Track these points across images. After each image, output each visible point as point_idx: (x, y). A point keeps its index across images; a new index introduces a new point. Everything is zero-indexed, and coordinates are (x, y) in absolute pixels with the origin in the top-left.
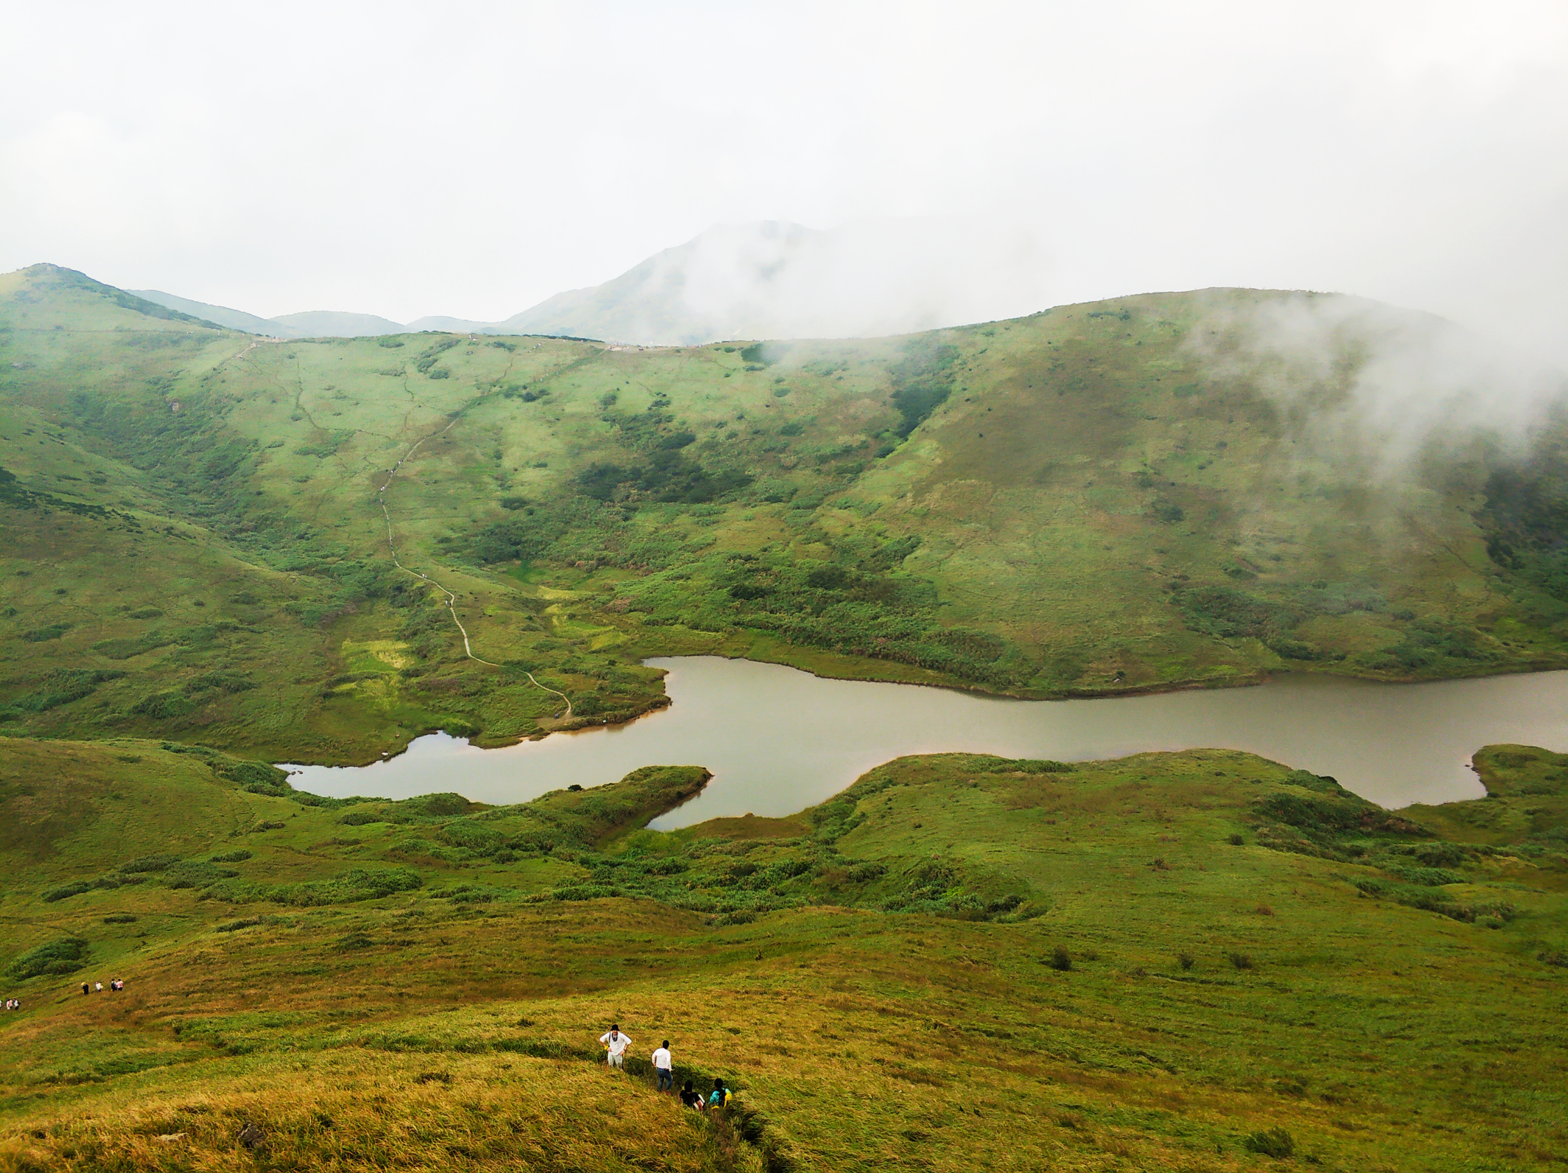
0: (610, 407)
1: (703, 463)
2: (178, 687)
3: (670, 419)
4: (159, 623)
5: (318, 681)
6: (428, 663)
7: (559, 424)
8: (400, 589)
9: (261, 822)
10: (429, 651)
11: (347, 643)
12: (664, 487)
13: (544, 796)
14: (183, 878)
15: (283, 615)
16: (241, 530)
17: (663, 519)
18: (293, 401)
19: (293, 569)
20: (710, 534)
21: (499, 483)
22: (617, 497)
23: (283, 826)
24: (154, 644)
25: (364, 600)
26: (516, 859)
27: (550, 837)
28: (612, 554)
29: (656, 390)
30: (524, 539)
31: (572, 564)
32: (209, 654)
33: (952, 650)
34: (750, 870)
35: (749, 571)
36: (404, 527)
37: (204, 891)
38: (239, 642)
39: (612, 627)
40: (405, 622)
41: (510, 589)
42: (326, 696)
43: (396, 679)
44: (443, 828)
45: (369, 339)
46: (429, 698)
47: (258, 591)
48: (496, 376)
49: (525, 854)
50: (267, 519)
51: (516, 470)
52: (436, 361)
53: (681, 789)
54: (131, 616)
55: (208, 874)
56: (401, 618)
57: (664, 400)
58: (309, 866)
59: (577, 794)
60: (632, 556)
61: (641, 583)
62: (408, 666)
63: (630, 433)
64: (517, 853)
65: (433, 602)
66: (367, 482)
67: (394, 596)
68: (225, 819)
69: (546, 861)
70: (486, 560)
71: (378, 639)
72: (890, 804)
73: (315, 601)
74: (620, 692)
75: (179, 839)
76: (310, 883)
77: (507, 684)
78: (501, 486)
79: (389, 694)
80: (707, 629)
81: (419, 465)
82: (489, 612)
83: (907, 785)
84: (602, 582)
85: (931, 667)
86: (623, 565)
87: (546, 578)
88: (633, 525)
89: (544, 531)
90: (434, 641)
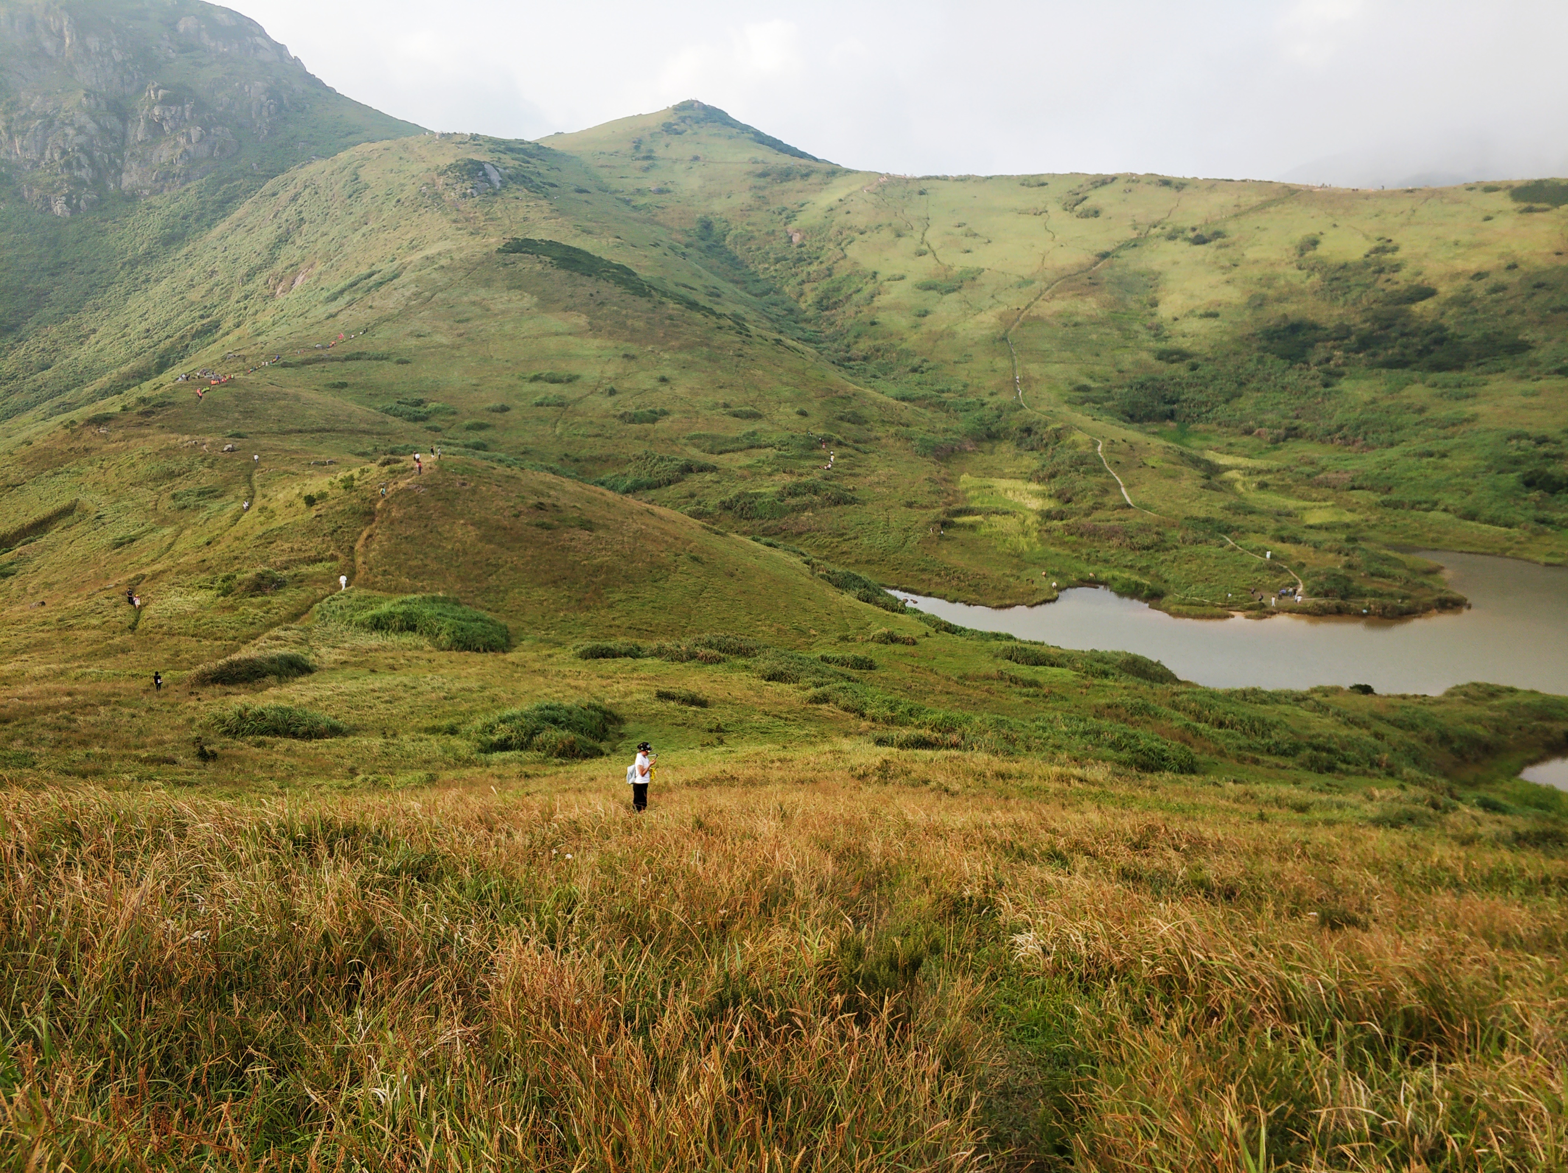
0: (1309, 254)
1: (1447, 322)
2: (772, 489)
3: (1397, 268)
4: (757, 425)
5: (934, 508)
6: (1074, 506)
7: (1237, 270)
8: (1028, 431)
9: (880, 633)
10: (1075, 495)
11: (965, 477)
12: (1385, 349)
14: (780, 668)
15: (891, 441)
16: (849, 359)
17: (1384, 388)
18: (918, 236)
19: (903, 399)
20: (1468, 409)
21: (1153, 332)
22: (1314, 359)
23: (915, 643)
24: (752, 443)
25: (983, 440)
28: (1309, 425)
29: (1378, 235)
30: (1183, 397)
31: (1249, 432)
32: (808, 463)
35: (1546, 455)
36: (1034, 369)
37: (814, 692)
38: (843, 456)
39: (1328, 504)
40: (1037, 464)
42: (945, 525)
43: (1032, 519)
45: (1008, 178)
46: (1082, 544)
47: (865, 412)
48: (1156, 217)
50: (878, 350)
51: (1176, 319)
52: (1085, 198)
54: (729, 414)
55: (819, 671)
56: (1031, 461)
57: (1390, 245)
59: (1374, 699)
60: (1340, 428)
61: (1361, 458)
62: (1046, 508)
63: (1335, 283)
65: (1074, 445)
66: (993, 320)
67: (1021, 438)
68: (833, 620)
70: (1131, 417)
71: (1003, 477)
73: (929, 431)
75: (771, 626)
77: (1196, 542)
78: (1155, 336)
79: (1026, 534)
80: (1492, 521)
81: (1058, 305)
82: (1151, 463)
84: (1298, 454)
86: (1327, 437)
87: (1213, 444)
88: (1337, 392)
89: (1210, 390)
90: (1080, 484)
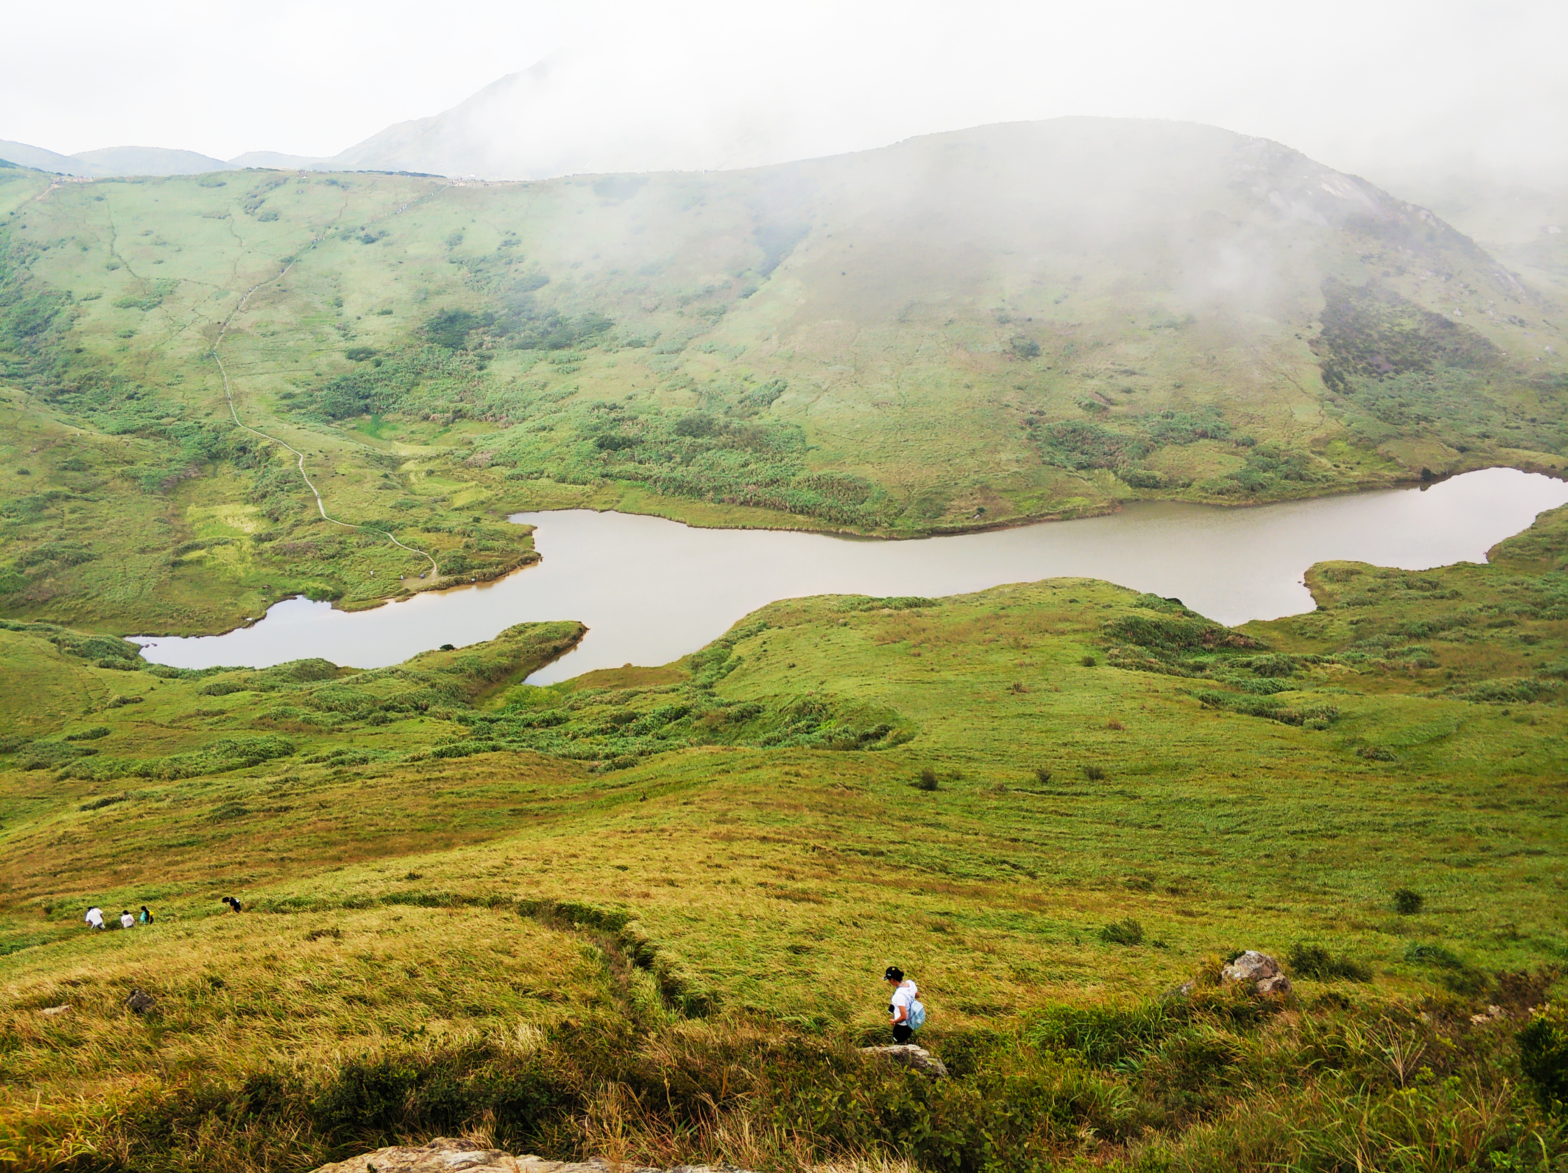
0: (456, 249)
1: (559, 307)
2: (10, 561)
5: (165, 549)
6: (280, 526)
7: (402, 267)
8: (243, 449)
9: (116, 697)
10: (281, 514)
11: (192, 509)
12: (519, 333)
13: (416, 657)
14: (37, 759)
15: (118, 482)
16: (62, 392)
17: (520, 367)
18: (106, 247)
19: (125, 432)
20: (571, 381)
21: (342, 332)
22: (470, 346)
23: (141, 700)
25: (206, 463)
26: (391, 721)
27: (424, 697)
28: (469, 406)
29: (505, 229)
30: (373, 392)
31: (426, 418)
32: (40, 525)
33: (821, 495)
34: (632, 717)
35: (614, 420)
36: (243, 383)
37: (61, 771)
38: (73, 512)
39: (474, 483)
40: (252, 485)
41: (362, 446)
42: (175, 564)
43: (248, 544)
44: (311, 693)
45: (187, 178)
46: (285, 562)
47: (88, 457)
48: (330, 217)
49: (400, 715)
50: (90, 379)
51: (359, 318)
52: (263, 201)
53: (558, 643)
55: (64, 753)
56: (248, 480)
57: (514, 239)
58: (173, 739)
59: (450, 654)
60: (490, 407)
61: (502, 435)
62: (260, 530)
63: (479, 276)
64: (391, 715)
65: (280, 463)
66: (198, 336)
67: (239, 457)
68: (78, 697)
69: (422, 721)
70: (333, 416)
71: (224, 503)
72: (765, 647)
73: (153, 465)
74: (488, 549)
75: (28, 719)
76: (176, 756)
77: (366, 545)
78: (344, 336)
79: (242, 560)
80: (574, 482)
81: (254, 316)
82: (341, 471)
83: (780, 628)
84: (461, 436)
85: (801, 512)
86: (481, 417)
87: (400, 433)
88: (488, 375)
89: (393, 384)
90: (285, 503)
